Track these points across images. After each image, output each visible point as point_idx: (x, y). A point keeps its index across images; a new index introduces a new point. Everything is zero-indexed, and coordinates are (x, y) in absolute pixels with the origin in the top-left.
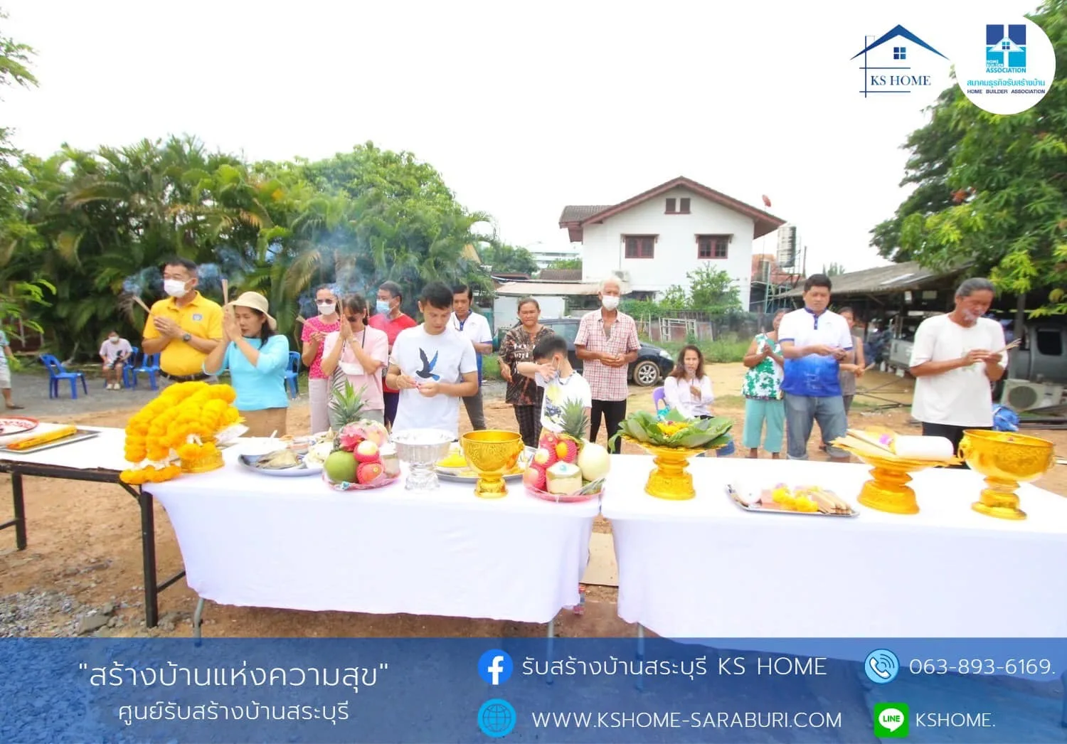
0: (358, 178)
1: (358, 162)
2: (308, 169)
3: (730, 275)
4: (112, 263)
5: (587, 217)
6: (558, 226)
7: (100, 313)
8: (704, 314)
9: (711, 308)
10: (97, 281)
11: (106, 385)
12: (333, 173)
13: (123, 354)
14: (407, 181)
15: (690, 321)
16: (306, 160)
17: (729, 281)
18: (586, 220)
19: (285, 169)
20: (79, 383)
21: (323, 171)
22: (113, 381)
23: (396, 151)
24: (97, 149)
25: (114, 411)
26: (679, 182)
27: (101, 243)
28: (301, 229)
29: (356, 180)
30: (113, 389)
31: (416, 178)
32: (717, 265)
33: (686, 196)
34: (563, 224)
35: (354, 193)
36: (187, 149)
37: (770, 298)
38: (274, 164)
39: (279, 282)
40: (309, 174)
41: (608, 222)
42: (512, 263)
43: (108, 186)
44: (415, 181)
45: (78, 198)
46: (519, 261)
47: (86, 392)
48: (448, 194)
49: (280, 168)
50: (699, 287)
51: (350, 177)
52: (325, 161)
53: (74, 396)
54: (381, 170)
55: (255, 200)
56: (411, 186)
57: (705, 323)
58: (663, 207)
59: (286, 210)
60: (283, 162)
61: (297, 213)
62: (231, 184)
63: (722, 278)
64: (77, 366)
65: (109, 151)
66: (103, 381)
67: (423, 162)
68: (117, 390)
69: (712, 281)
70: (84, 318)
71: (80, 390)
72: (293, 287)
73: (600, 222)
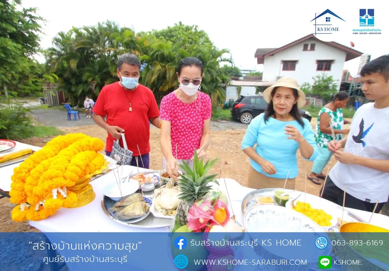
0: (176, 36)
1: (176, 31)
2: (157, 33)
3: (334, 78)
4: (88, 71)
5: (266, 53)
6: (254, 57)
7: (85, 89)
8: (319, 95)
9: (323, 93)
10: (83, 78)
11: (86, 116)
12: (166, 34)
13: (91, 105)
14: (195, 38)
15: (312, 98)
16: (156, 31)
17: (332, 81)
18: (266, 54)
19: (148, 34)
20: (77, 115)
21: (162, 34)
22: (89, 115)
23: (190, 25)
24: (82, 27)
25: (87, 126)
26: (311, 36)
27: (85, 64)
28: (154, 56)
29: (175, 37)
30: (88, 118)
31: (198, 36)
32: (327, 74)
33: (313, 42)
34: (256, 56)
35: (174, 42)
36: (113, 26)
37: (352, 89)
38: (145, 33)
39: (145, 78)
40: (157, 35)
41: (275, 55)
42: (232, 73)
43: (86, 41)
44: (198, 37)
45: (77, 46)
46: (235, 72)
47: (79, 119)
48: (210, 42)
49: (146, 34)
50: (317, 84)
51: (173, 36)
52: (163, 30)
53: (75, 120)
54: (185, 33)
55: (137, 45)
56: (196, 39)
57: (320, 99)
58: (302, 48)
59: (148, 48)
60: (148, 32)
61: (152, 50)
62: (128, 38)
63: (330, 79)
64: (79, 108)
65: (86, 27)
66: (85, 114)
67: (201, 30)
68: (90, 118)
69: (325, 81)
70: (80, 91)
71: (77, 117)
72: (150, 80)
73: (273, 55)
